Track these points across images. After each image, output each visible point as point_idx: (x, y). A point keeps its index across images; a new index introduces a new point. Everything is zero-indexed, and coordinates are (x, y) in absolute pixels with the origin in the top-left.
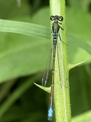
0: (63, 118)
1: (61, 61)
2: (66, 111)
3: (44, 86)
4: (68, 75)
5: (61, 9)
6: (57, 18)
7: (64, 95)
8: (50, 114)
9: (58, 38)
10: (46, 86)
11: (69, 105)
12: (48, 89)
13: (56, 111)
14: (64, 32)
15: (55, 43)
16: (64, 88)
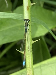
0: (30, 65)
1: (29, 40)
2: (31, 62)
3: (21, 51)
4: (32, 46)
5: (29, 15)
6: (27, 20)
7: (30, 55)
8: (24, 64)
9: (28, 29)
10: (22, 51)
11: (32, 59)
12: (23, 52)
13: (26, 62)
14: (30, 26)
15: (26, 32)
16: (30, 52)
